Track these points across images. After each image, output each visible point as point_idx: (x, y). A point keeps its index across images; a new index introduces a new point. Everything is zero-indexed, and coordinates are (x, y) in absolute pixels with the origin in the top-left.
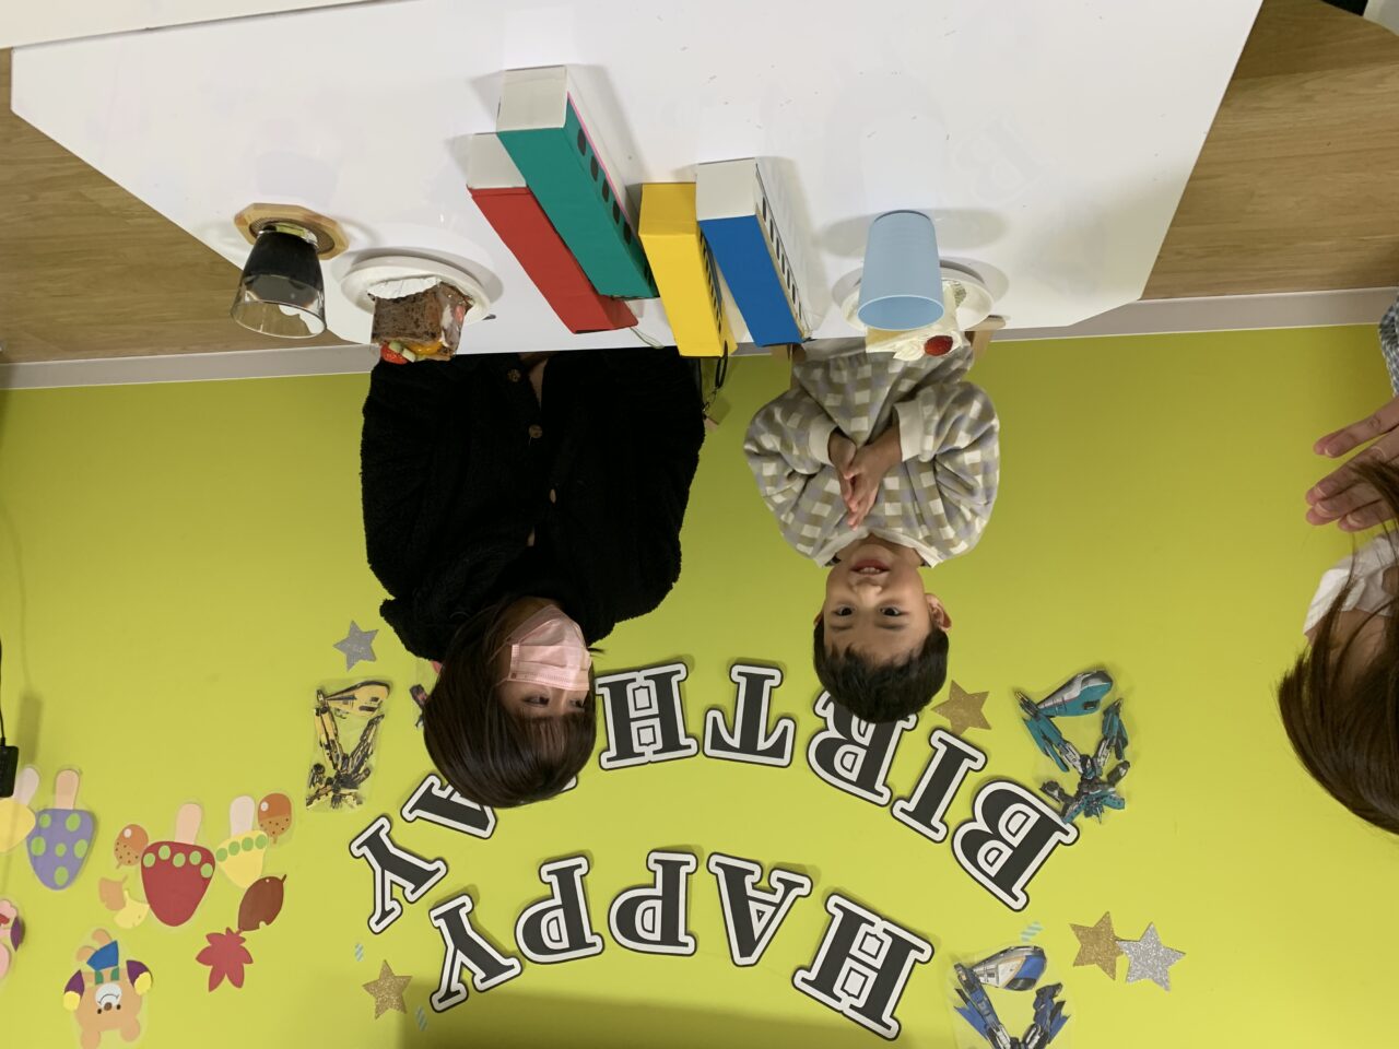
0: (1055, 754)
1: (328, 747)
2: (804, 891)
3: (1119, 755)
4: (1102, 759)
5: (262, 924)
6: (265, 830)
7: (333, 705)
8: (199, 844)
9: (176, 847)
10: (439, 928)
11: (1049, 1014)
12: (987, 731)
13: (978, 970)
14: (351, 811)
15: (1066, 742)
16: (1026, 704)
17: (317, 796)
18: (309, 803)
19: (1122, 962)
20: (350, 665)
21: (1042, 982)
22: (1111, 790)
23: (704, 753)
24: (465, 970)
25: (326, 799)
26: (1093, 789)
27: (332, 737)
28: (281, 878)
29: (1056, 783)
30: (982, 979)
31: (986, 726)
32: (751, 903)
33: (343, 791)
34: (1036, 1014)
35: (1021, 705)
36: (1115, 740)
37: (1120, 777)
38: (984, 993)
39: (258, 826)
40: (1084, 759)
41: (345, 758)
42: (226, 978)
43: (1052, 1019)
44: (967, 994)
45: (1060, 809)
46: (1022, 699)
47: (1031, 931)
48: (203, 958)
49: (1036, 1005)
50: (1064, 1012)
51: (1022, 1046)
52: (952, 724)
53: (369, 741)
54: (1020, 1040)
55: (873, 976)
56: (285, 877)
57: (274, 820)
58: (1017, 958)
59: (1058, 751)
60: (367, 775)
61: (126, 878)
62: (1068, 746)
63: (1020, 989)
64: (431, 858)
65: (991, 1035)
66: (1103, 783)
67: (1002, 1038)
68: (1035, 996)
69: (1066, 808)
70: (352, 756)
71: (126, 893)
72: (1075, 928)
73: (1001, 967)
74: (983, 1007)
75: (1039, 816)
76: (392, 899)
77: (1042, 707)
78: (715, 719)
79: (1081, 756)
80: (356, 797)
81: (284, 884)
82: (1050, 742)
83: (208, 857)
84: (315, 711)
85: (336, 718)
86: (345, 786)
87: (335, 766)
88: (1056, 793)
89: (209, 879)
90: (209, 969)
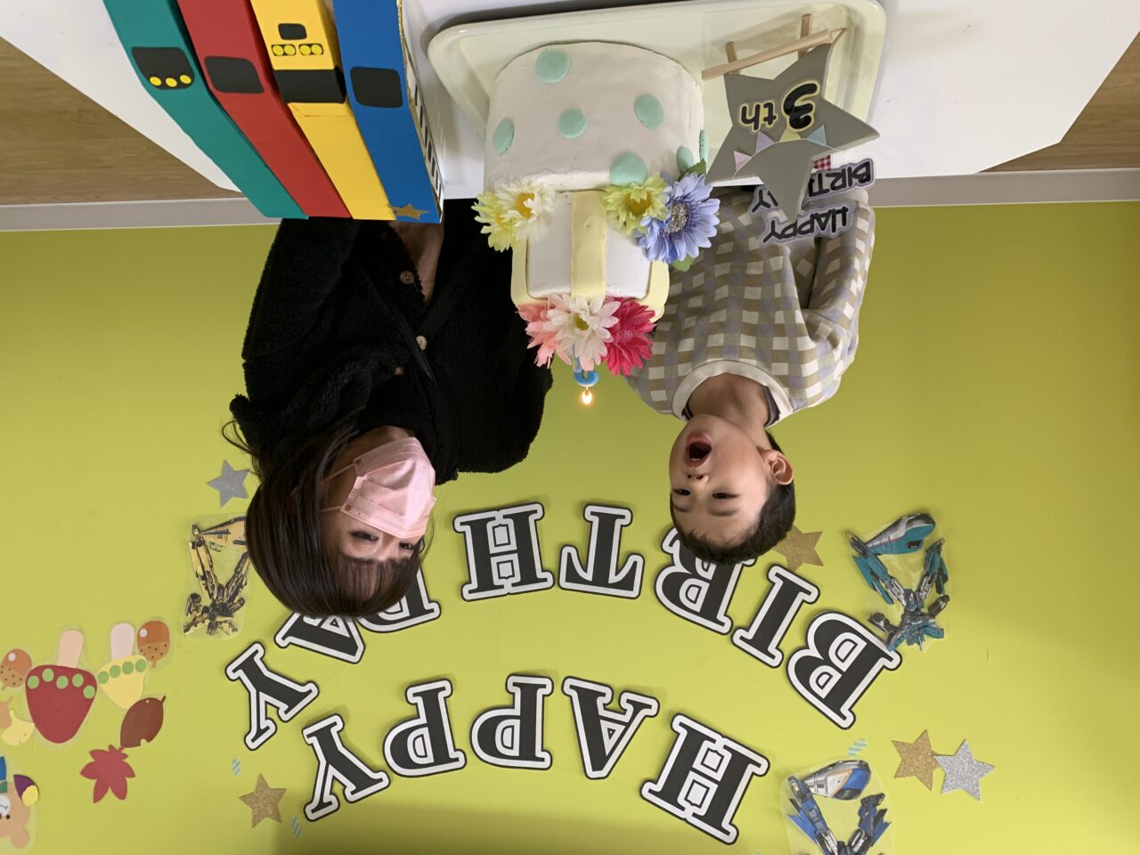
0: (881, 587)
1: (204, 578)
2: (652, 712)
3: (940, 589)
4: (924, 593)
5: (143, 741)
6: (145, 655)
7: (208, 539)
8: (80, 668)
9: (59, 671)
10: (312, 745)
11: (873, 821)
12: (821, 567)
13: (809, 782)
14: (227, 638)
15: (892, 577)
16: (857, 543)
17: (194, 623)
18: (186, 631)
19: (938, 775)
20: (223, 501)
21: (866, 793)
22: (931, 621)
23: (560, 586)
24: (336, 784)
25: (203, 627)
26: (915, 621)
27: (207, 568)
28: (160, 699)
29: (883, 615)
30: (812, 790)
31: (819, 563)
32: (602, 721)
33: (219, 619)
34: (861, 820)
35: (851, 543)
36: (936, 576)
37: (939, 610)
38: (814, 803)
39: (137, 651)
40: (907, 593)
41: (220, 587)
42: (110, 791)
43: (875, 824)
44: (799, 804)
45: (885, 638)
46: (853, 539)
47: (856, 747)
48: (87, 772)
49: (860, 813)
50: (886, 818)
51: (848, 848)
52: (788, 561)
53: (243, 573)
54: (846, 844)
55: (714, 787)
56: (164, 698)
57: (153, 646)
58: (844, 771)
59: (883, 585)
60: (242, 605)
61: (11, 699)
62: (893, 581)
63: (846, 799)
64: (302, 680)
65: (820, 838)
66: (922, 615)
67: (830, 842)
68: (860, 804)
69: (891, 636)
70: (227, 586)
71: (12, 712)
72: (896, 743)
73: (830, 779)
74: (813, 814)
75: (865, 644)
76: (267, 718)
77: (870, 545)
78: (569, 555)
79: (905, 590)
80: (231, 625)
81: (164, 704)
82: (877, 577)
83: (90, 679)
84: (191, 545)
85: (211, 551)
86: (222, 615)
87: (211, 596)
88: (882, 624)
89: (92, 699)
90: (93, 783)
